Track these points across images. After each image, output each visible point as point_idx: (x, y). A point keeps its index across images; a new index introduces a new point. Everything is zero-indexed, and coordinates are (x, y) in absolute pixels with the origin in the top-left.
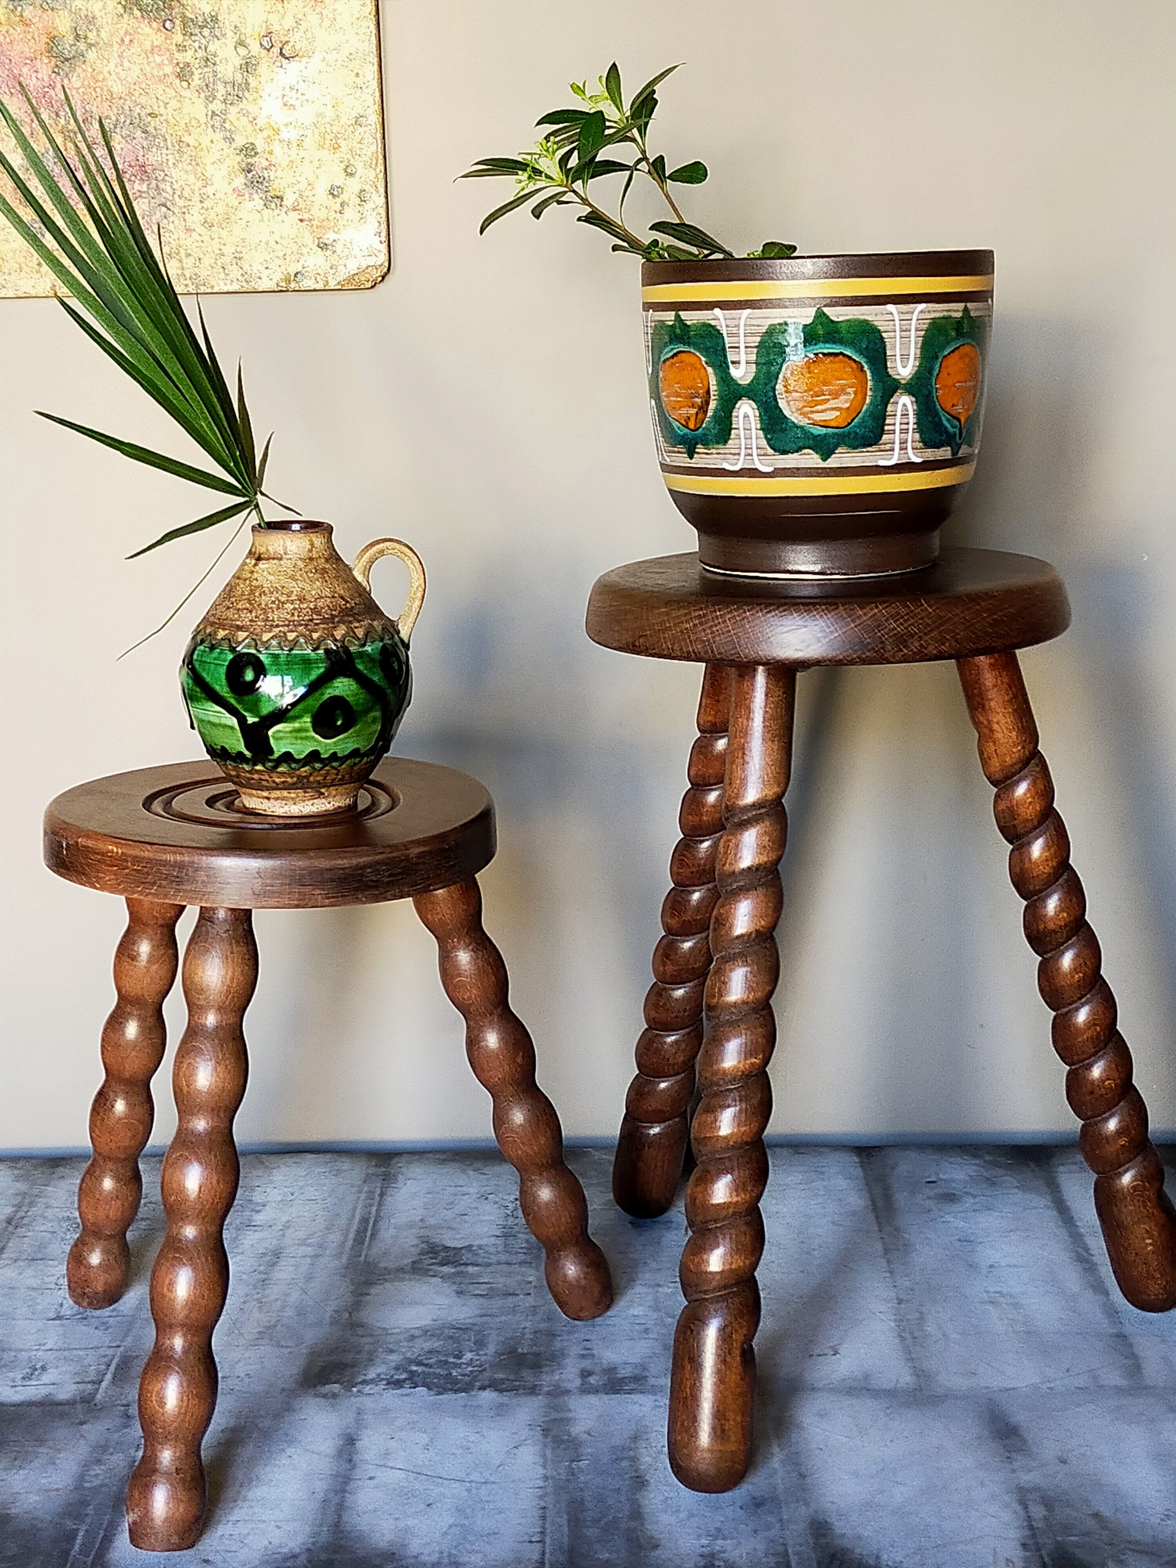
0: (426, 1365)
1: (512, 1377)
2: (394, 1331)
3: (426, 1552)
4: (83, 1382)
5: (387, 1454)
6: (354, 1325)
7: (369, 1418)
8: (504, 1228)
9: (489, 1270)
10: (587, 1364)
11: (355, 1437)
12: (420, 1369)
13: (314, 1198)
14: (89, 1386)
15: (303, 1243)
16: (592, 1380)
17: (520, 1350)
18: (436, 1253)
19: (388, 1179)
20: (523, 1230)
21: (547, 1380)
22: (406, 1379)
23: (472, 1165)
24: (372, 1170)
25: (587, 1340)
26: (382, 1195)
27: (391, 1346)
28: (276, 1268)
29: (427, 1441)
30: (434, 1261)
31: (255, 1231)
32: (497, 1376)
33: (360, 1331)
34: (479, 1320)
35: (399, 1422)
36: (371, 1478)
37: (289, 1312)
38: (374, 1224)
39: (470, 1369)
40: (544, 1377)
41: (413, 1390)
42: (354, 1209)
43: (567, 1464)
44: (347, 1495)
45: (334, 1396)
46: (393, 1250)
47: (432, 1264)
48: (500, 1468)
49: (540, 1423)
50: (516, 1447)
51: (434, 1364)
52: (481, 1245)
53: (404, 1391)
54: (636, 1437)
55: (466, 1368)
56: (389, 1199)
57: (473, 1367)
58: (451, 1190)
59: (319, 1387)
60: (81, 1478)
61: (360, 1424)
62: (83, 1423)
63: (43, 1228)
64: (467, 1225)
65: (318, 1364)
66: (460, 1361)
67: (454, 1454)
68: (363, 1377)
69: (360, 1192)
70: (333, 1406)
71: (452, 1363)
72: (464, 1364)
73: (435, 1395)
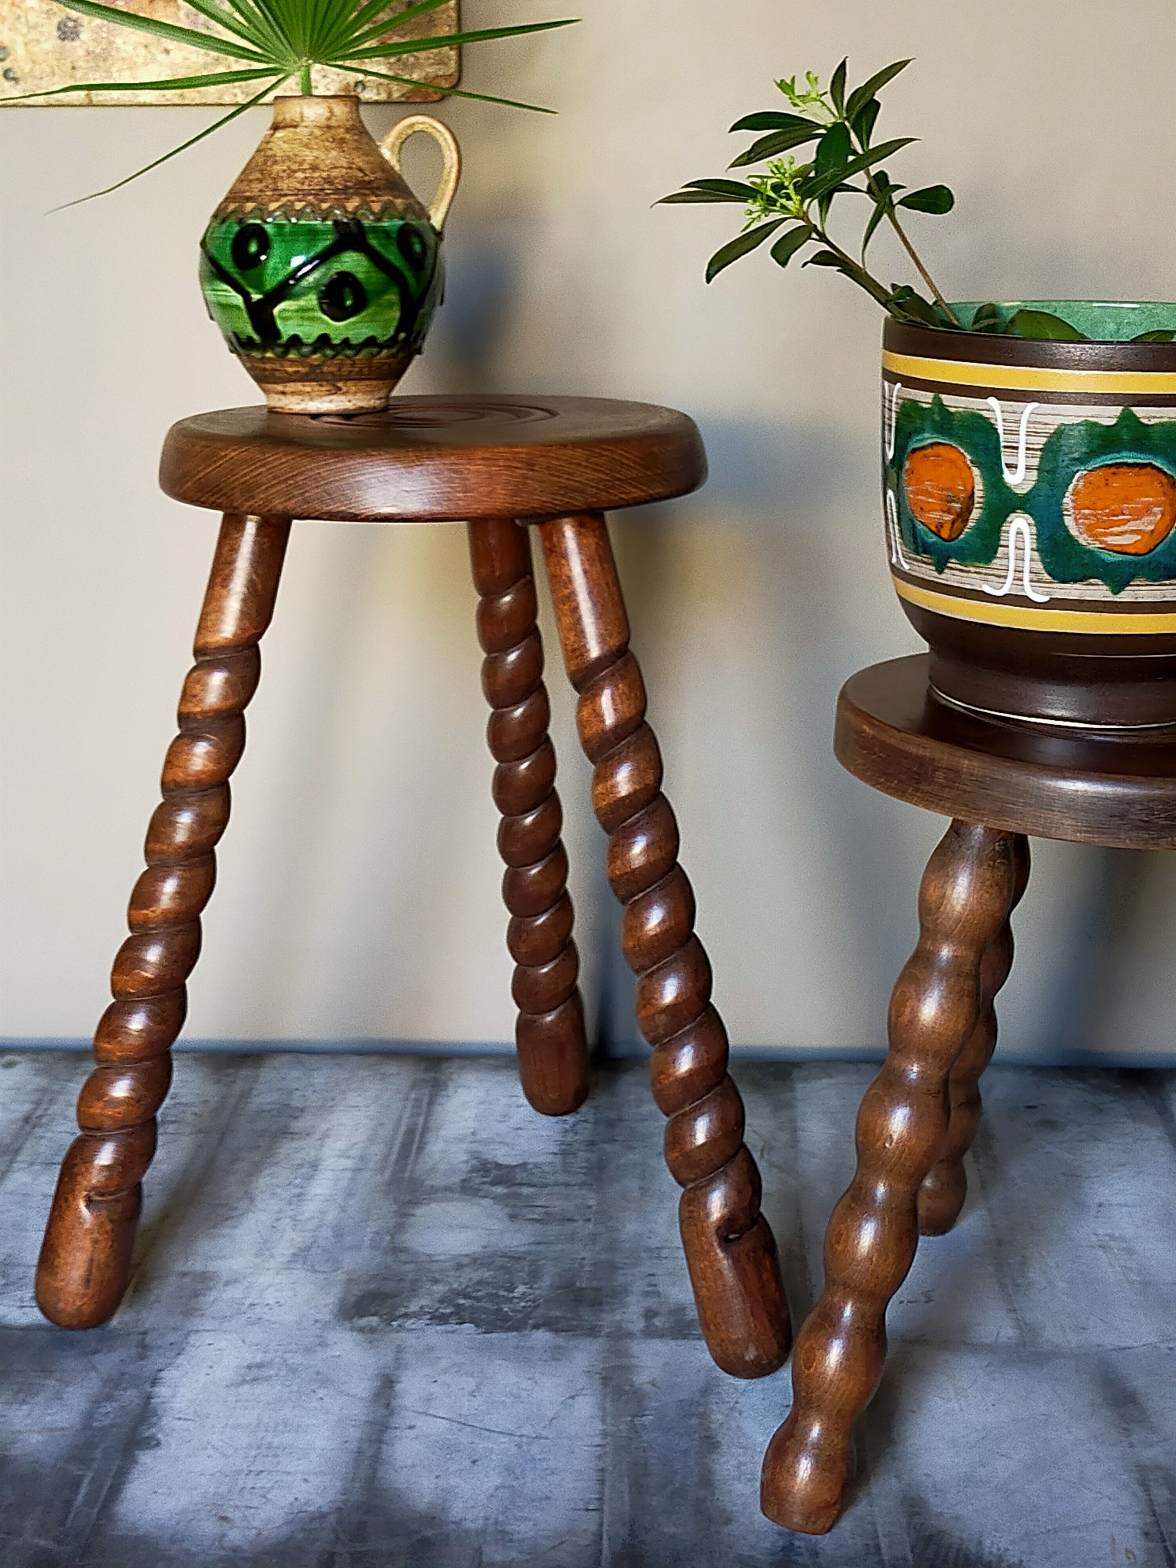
0: (474, 1298)
1: (569, 1316)
2: (442, 1257)
3: (469, 1516)
5: (429, 1399)
6: (396, 1250)
7: (409, 1357)
8: (562, 1144)
9: (546, 1191)
10: (651, 1302)
11: (394, 1378)
12: (467, 1302)
15: (345, 1155)
16: (657, 1322)
17: (578, 1284)
18: (487, 1171)
19: (437, 1087)
20: (584, 1148)
21: (608, 1319)
22: (452, 1313)
24: (421, 1075)
25: (653, 1275)
26: (431, 1103)
27: (436, 1275)
28: (314, 1183)
29: (473, 1387)
30: (485, 1179)
31: (292, 1139)
32: (552, 1314)
33: (403, 1257)
34: (534, 1248)
35: (444, 1364)
37: (326, 1233)
38: (421, 1136)
39: (523, 1304)
40: (604, 1316)
41: (458, 1326)
43: (629, 1419)
44: (384, 1446)
45: (373, 1330)
46: (442, 1167)
47: (484, 1183)
48: (554, 1421)
49: (599, 1370)
50: (572, 1397)
51: (484, 1297)
52: (537, 1163)
53: (449, 1328)
54: (706, 1391)
55: (518, 1303)
56: (437, 1109)
57: (526, 1302)
58: (504, 1101)
59: (355, 1319)
60: (89, 1416)
61: (399, 1363)
62: (95, 1352)
63: (63, 1128)
64: (522, 1141)
65: (356, 1292)
66: (511, 1295)
67: (503, 1402)
68: (403, 1310)
69: (406, 1099)
70: (371, 1342)
71: (503, 1296)
72: (517, 1298)
73: (484, 1333)
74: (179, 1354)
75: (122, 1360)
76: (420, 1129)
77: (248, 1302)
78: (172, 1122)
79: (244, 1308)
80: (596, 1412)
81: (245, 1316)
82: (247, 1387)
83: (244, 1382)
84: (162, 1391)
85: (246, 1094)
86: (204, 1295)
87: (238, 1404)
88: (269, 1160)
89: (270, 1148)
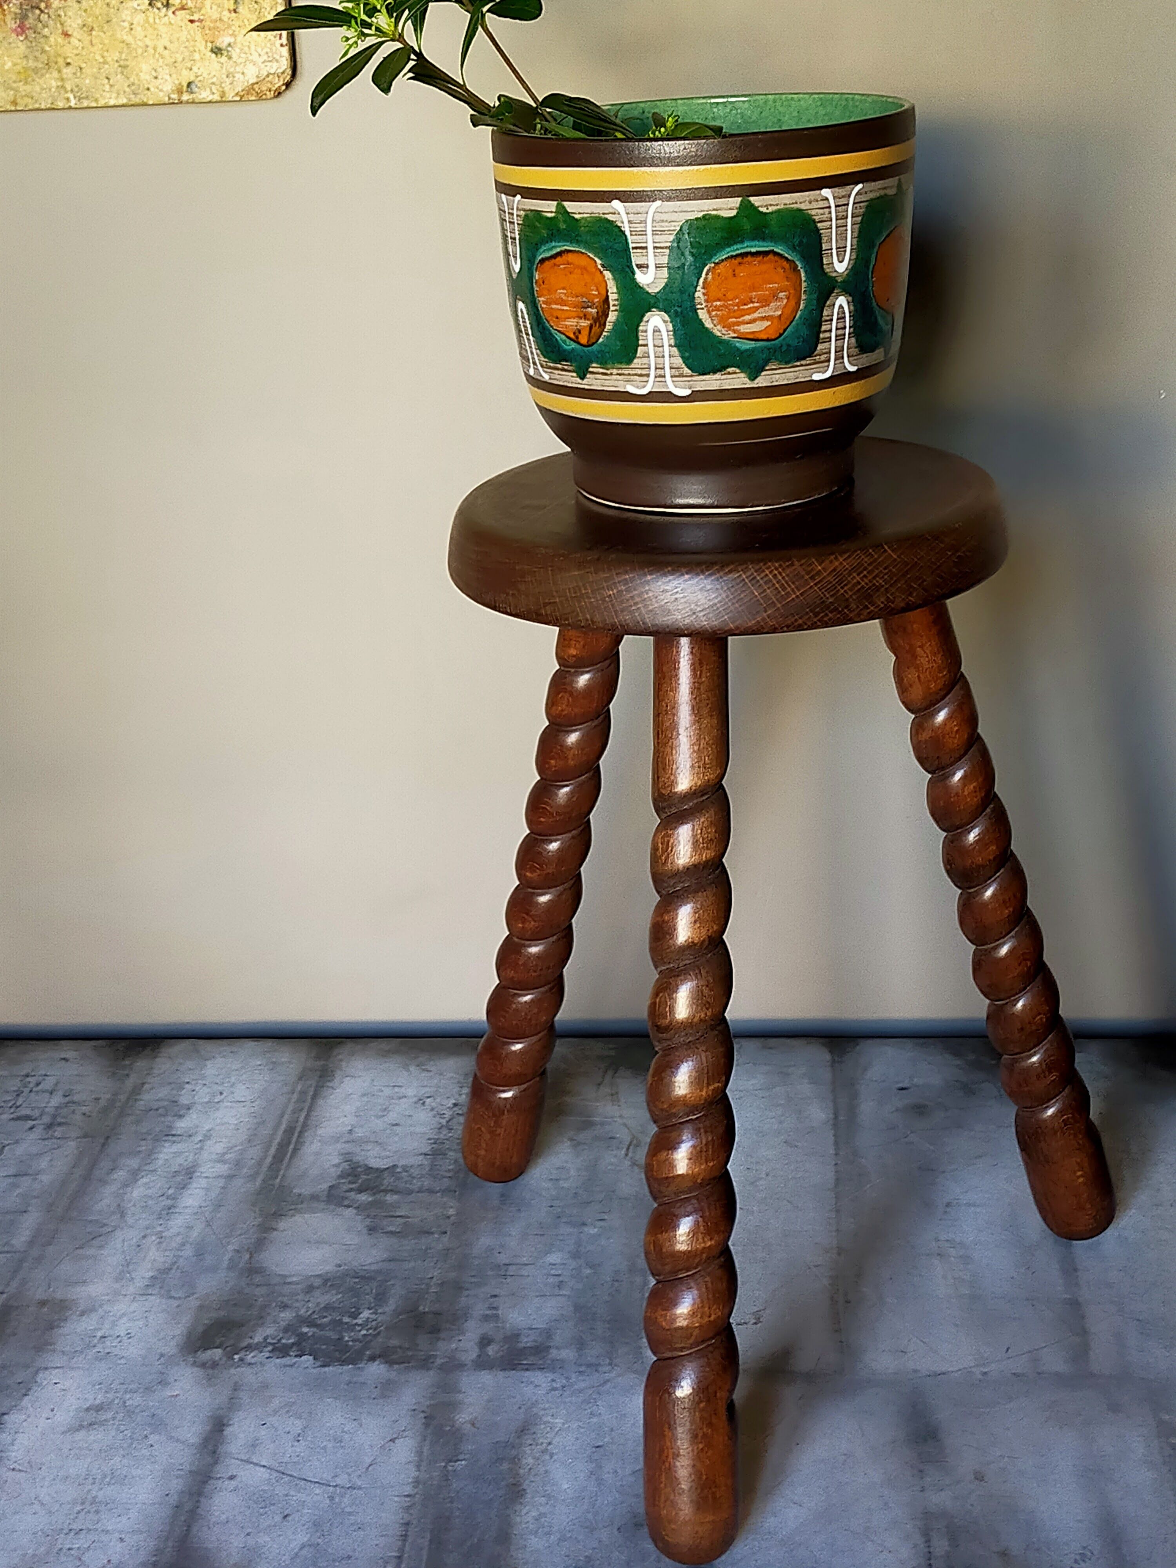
0: (318, 1326)
1: (406, 1345)
2: (294, 1279)
5: (254, 1445)
6: (253, 1270)
7: (244, 1396)
8: (434, 1143)
9: (410, 1198)
10: (488, 1328)
11: (225, 1422)
12: (310, 1331)
13: (243, 1099)
15: (221, 1160)
16: (491, 1350)
17: (421, 1308)
18: (356, 1176)
19: (324, 1077)
20: (456, 1147)
21: (443, 1348)
22: (293, 1344)
23: (415, 1058)
24: (311, 1063)
25: (495, 1296)
26: (315, 1097)
27: (285, 1299)
28: (187, 1193)
29: (299, 1429)
30: (353, 1186)
31: (173, 1142)
32: (390, 1343)
33: (257, 1279)
34: (385, 1266)
35: (276, 1402)
37: (188, 1252)
38: (299, 1136)
39: (364, 1332)
40: (440, 1344)
41: (297, 1359)
42: (282, 1116)
43: (443, 1464)
44: (202, 1499)
45: (214, 1365)
46: (313, 1171)
47: (351, 1190)
48: (370, 1468)
49: (423, 1409)
50: (393, 1440)
51: (327, 1325)
52: (406, 1166)
53: (287, 1360)
54: (522, 1431)
55: (360, 1331)
56: (321, 1102)
57: (367, 1330)
58: (388, 1092)
59: (199, 1353)
61: (233, 1404)
64: (396, 1139)
65: (206, 1322)
66: (355, 1321)
67: (324, 1448)
68: (247, 1342)
69: (293, 1092)
70: (210, 1379)
71: (346, 1323)
72: (359, 1325)
73: (321, 1366)
74: (26, 1395)
76: (298, 1129)
77: (99, 1334)
78: (60, 1124)
79: (95, 1341)
80: (412, 1457)
81: (95, 1350)
82: (82, 1434)
83: (81, 1427)
84: (3, 1438)
85: (137, 1090)
86: (59, 1327)
87: (71, 1452)
88: (147, 1168)
89: (150, 1153)
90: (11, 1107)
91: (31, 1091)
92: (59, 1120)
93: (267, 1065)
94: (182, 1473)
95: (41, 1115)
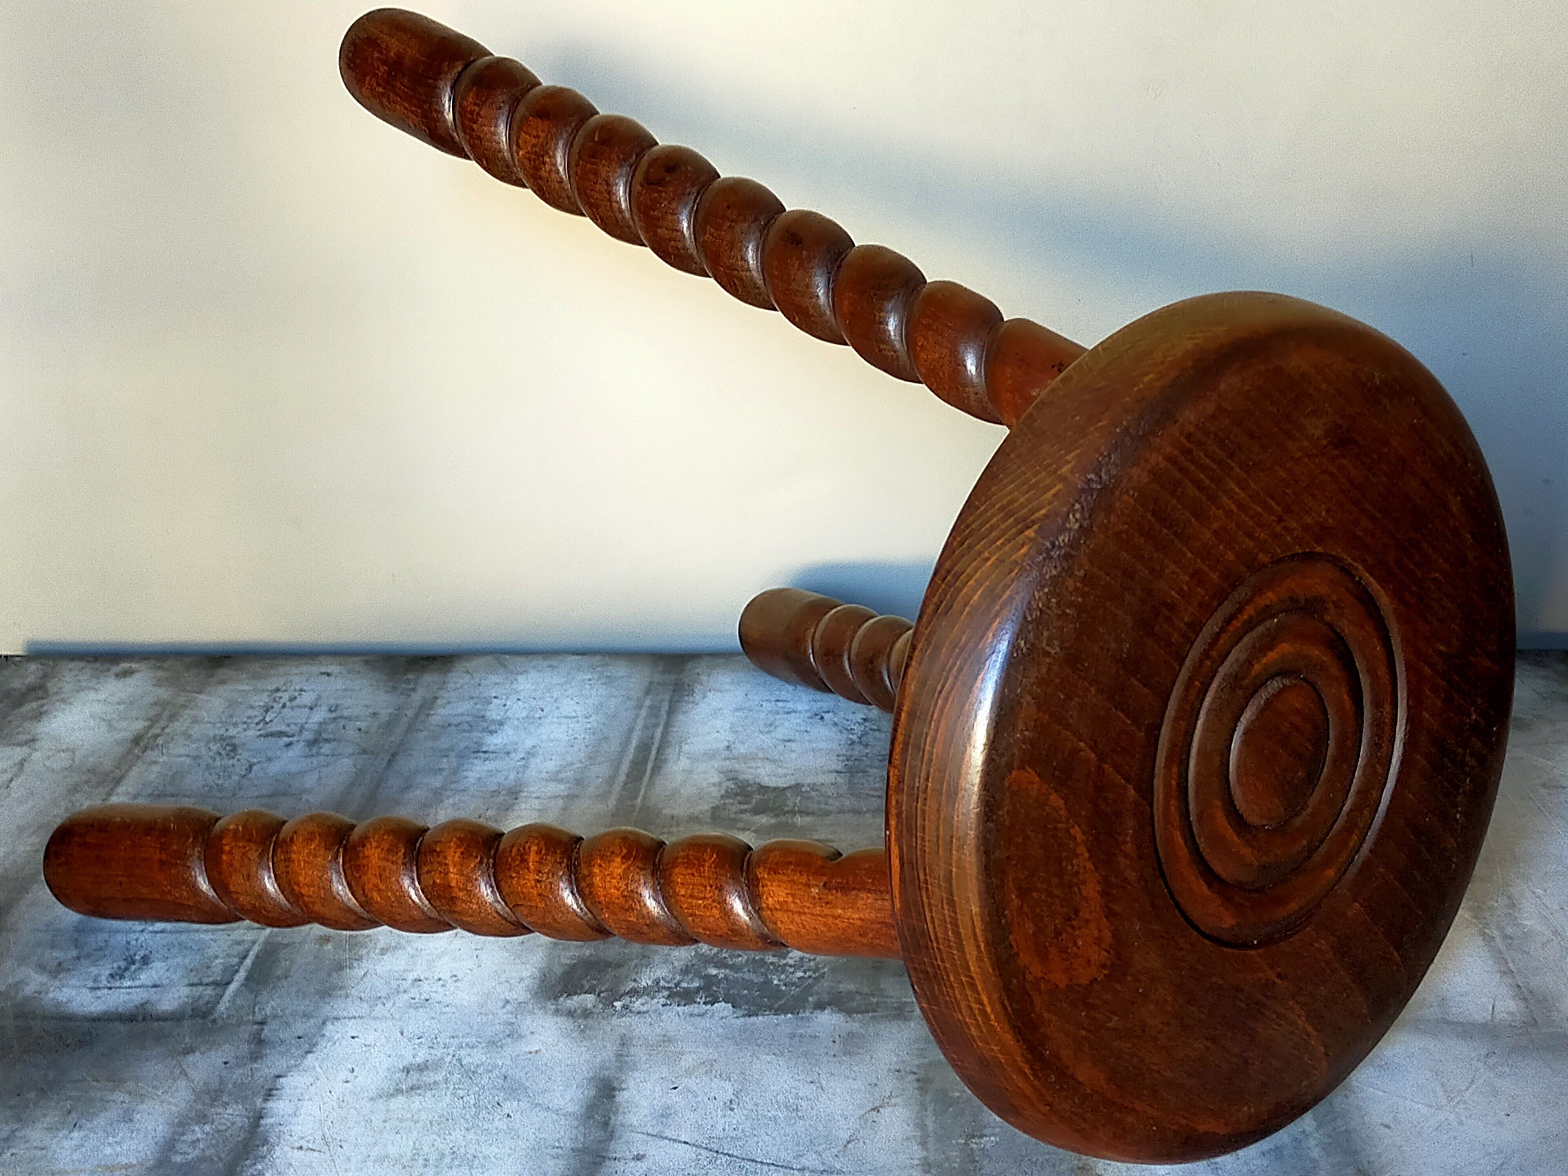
0: (732, 967)
1: (866, 990)
4: (201, 984)
5: (665, 1115)
7: (638, 1052)
8: (848, 760)
9: (829, 820)
11: (615, 1084)
12: (721, 973)
13: (574, 714)
14: (209, 991)
15: (555, 777)
18: (747, 796)
19: (680, 691)
20: (877, 763)
22: (698, 990)
24: (657, 678)
26: (671, 712)
29: (730, 1094)
30: (746, 807)
31: (486, 759)
32: (842, 987)
35: (688, 1061)
36: (639, 1158)
38: (658, 753)
39: (800, 974)
41: (709, 1007)
42: (631, 731)
45: (586, 1014)
46: (685, 791)
47: (742, 812)
48: (850, 1146)
49: (911, 1069)
50: (876, 1109)
52: (814, 784)
53: (696, 1009)
56: (680, 717)
57: (805, 972)
58: (768, 706)
59: (562, 999)
60: (169, 1146)
61: (623, 1061)
62: (189, 1051)
63: (182, 751)
64: (794, 755)
65: (563, 961)
66: (784, 962)
67: (775, 1119)
68: (632, 985)
69: (640, 707)
70: (583, 1031)
71: (771, 963)
72: (791, 966)
73: (744, 1016)
74: (309, 1052)
75: (226, 1063)
76: (656, 745)
77: (411, 976)
78: (327, 740)
79: (406, 985)
80: (910, 1130)
81: (406, 996)
82: (401, 1099)
83: (399, 1091)
84: (279, 1107)
85: (428, 705)
86: (351, 967)
87: (387, 1125)
88: (453, 786)
89: (455, 772)
90: (257, 724)
91: (284, 706)
92: (324, 735)
93: (599, 679)
94: (560, 1151)
95: (301, 731)
